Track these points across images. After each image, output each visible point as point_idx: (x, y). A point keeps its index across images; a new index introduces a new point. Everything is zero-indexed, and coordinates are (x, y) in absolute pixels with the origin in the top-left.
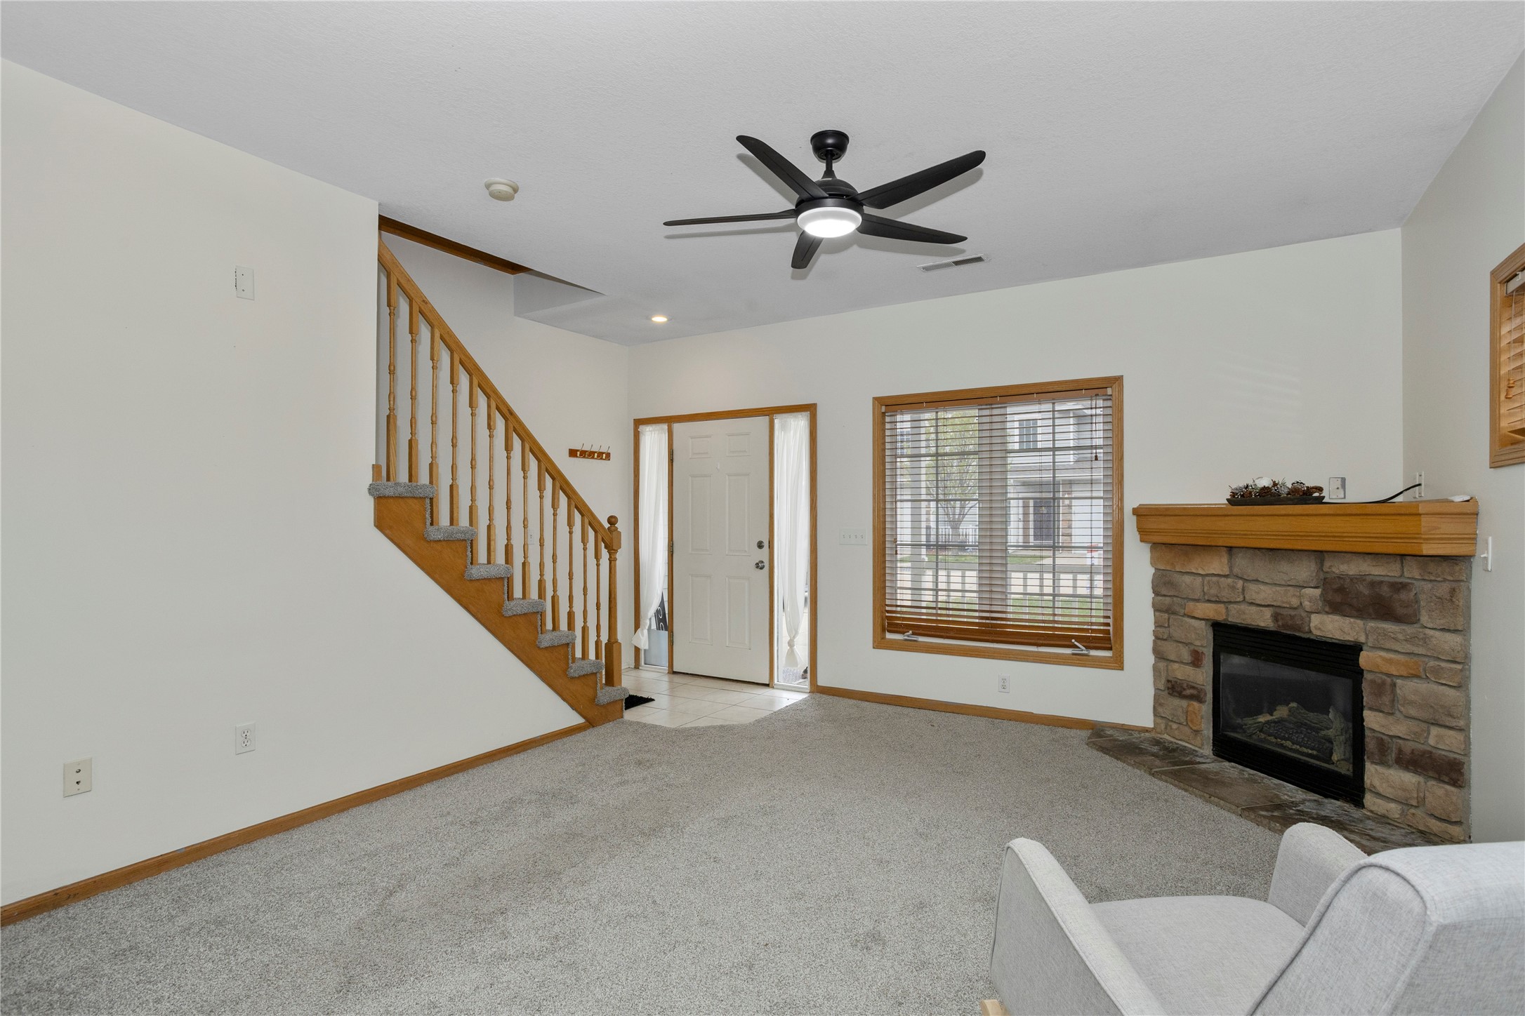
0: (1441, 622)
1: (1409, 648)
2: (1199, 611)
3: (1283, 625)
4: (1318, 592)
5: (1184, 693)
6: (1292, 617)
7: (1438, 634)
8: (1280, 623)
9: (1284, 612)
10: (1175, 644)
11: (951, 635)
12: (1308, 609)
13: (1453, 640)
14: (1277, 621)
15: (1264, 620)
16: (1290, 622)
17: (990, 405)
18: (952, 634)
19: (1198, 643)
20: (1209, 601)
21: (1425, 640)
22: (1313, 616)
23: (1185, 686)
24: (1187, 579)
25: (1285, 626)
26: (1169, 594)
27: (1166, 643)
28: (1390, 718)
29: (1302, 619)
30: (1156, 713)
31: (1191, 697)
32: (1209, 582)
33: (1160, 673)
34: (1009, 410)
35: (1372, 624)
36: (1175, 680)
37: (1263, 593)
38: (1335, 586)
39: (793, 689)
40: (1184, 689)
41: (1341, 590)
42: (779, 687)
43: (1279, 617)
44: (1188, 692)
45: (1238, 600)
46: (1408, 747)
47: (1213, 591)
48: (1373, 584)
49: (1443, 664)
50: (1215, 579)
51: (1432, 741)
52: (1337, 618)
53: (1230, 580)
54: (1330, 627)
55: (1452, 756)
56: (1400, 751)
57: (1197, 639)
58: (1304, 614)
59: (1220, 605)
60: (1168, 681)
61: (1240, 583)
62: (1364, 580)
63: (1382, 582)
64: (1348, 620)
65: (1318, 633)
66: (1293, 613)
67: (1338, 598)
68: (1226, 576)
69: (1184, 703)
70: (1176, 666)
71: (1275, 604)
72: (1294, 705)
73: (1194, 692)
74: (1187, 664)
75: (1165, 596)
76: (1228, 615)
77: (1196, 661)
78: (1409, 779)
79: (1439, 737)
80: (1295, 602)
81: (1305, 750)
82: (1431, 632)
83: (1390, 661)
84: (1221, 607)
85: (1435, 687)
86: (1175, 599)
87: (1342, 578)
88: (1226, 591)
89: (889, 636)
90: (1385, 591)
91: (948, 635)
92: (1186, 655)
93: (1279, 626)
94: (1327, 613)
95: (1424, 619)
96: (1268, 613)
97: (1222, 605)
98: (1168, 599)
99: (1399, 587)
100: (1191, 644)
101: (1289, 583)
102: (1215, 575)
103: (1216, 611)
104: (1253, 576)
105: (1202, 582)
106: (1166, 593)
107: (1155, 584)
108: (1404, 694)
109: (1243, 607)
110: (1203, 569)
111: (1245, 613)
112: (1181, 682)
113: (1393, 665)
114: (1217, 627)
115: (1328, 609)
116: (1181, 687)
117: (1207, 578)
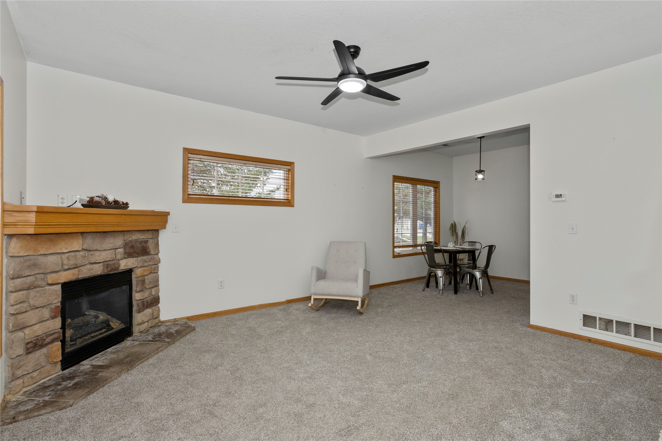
0: (155, 252)
1: (148, 264)
2: (58, 279)
4: (123, 250)
5: (45, 342)
6: (114, 264)
8: (109, 269)
9: (109, 263)
10: (37, 311)
12: (119, 258)
15: (99, 270)
16: (112, 267)
19: (54, 302)
20: (66, 270)
22: (121, 261)
23: (45, 337)
24: (49, 259)
26: (32, 274)
27: (27, 314)
28: (143, 292)
29: (117, 264)
31: (53, 341)
32: (68, 257)
33: (19, 341)
35: (139, 259)
36: (35, 338)
37: (102, 256)
38: (130, 246)
40: (45, 340)
41: (132, 247)
44: (48, 340)
45: (86, 263)
46: (149, 299)
47: (71, 262)
48: (141, 242)
49: (155, 266)
50: (72, 254)
51: (153, 293)
52: (129, 259)
53: (82, 253)
55: (157, 295)
57: (51, 300)
58: (117, 262)
59: (75, 270)
60: (27, 344)
61: (87, 253)
65: (126, 268)
66: (114, 262)
67: (132, 251)
68: (80, 251)
69: (44, 350)
71: (105, 260)
73: (55, 336)
74: (47, 320)
76: (79, 274)
77: (55, 314)
79: (155, 291)
80: (114, 256)
83: (144, 271)
85: (153, 275)
86: (36, 276)
87: (132, 242)
88: (80, 260)
90: (143, 244)
92: (47, 314)
93: (108, 271)
95: (152, 252)
96: (102, 266)
98: (29, 278)
99: (146, 242)
100: (51, 305)
101: (111, 248)
102: (73, 251)
103: (74, 274)
104: (95, 248)
105: (62, 259)
106: (29, 274)
107: (18, 269)
108: (148, 281)
109: (89, 266)
110: (66, 248)
111: (92, 269)
112: (41, 336)
113: (145, 271)
114: (65, 286)
115: (126, 257)
116: (42, 340)
117: (66, 255)
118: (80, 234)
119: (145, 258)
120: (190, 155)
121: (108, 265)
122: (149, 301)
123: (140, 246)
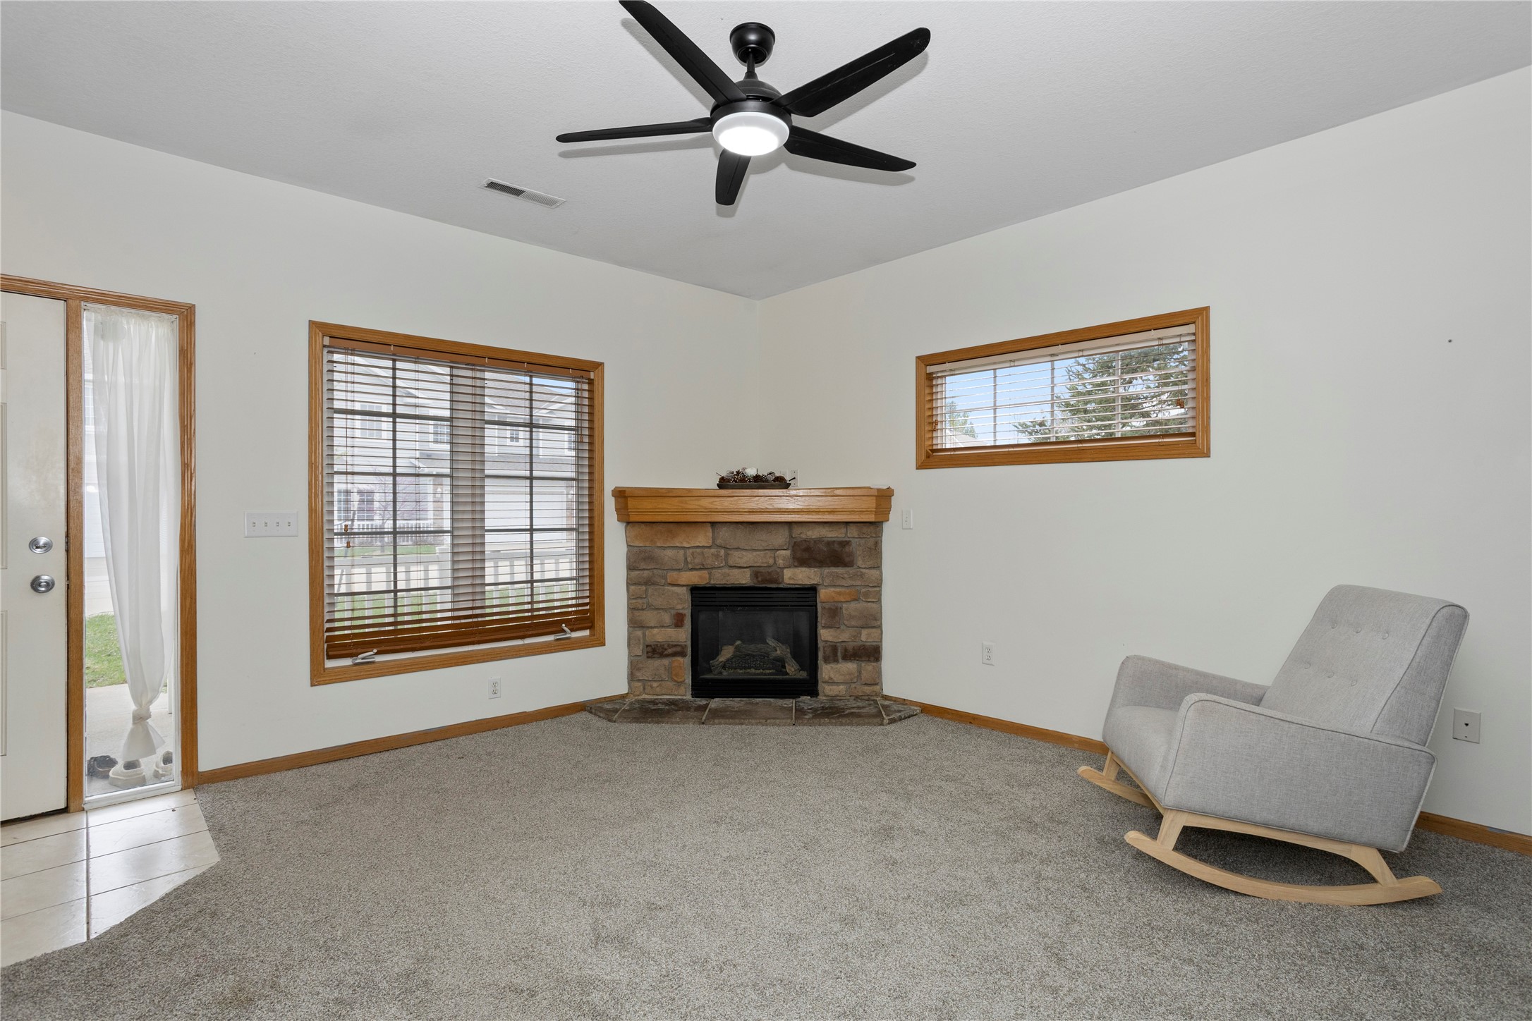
0: (869, 564)
1: (850, 582)
2: (683, 579)
3: (762, 581)
4: (788, 553)
5: (666, 652)
6: (769, 573)
7: (867, 571)
8: (760, 579)
9: (761, 570)
10: (655, 612)
11: (426, 645)
12: (781, 566)
13: (874, 572)
14: (757, 578)
15: (744, 578)
16: (768, 578)
17: (472, 366)
18: (428, 644)
19: (679, 607)
20: (692, 569)
21: (862, 575)
22: (785, 571)
23: (666, 646)
24: (669, 553)
25: (764, 581)
26: (649, 568)
27: (645, 612)
28: (838, 630)
29: (778, 573)
30: (632, 677)
31: (675, 654)
32: (693, 554)
33: (639, 640)
34: (488, 375)
35: (826, 571)
36: (655, 643)
37: (747, 558)
38: (802, 547)
39: (139, 796)
40: (666, 649)
41: (807, 550)
42: (95, 805)
43: (759, 575)
44: (670, 651)
45: (722, 565)
46: (851, 646)
47: (696, 561)
48: (829, 544)
49: (870, 589)
50: (698, 550)
51: (863, 638)
52: (804, 569)
53: (713, 550)
54: (800, 576)
55: (874, 644)
56: (846, 650)
57: (678, 604)
58: (779, 570)
59: (703, 572)
60: (647, 646)
61: (722, 552)
62: (823, 541)
63: (834, 541)
64: (813, 570)
65: (792, 582)
66: (769, 570)
67: (806, 555)
68: (709, 547)
69: (666, 661)
70: (656, 631)
71: (755, 565)
72: (738, 642)
73: (678, 649)
74: (668, 627)
75: (644, 569)
76: (710, 579)
77: (678, 621)
78: (851, 666)
79: (869, 635)
80: (771, 561)
81: (768, 671)
82: (864, 571)
83: (839, 593)
84: (705, 573)
85: (865, 604)
86: (655, 571)
87: (807, 541)
88: (710, 559)
89: (330, 664)
90: (836, 547)
91: (423, 645)
92: (667, 619)
93: (759, 582)
94: (796, 567)
95: (860, 562)
96: (748, 573)
97: (706, 572)
98: (646, 572)
99: (844, 544)
100: (673, 608)
101: (766, 548)
102: (698, 547)
103: (700, 577)
104: (735, 545)
105: (685, 554)
106: (644, 567)
107: (632, 560)
108: (847, 613)
109: (726, 570)
110: (689, 543)
111: (729, 575)
112: (662, 643)
113: (840, 595)
114: (695, 590)
115: (796, 564)
116: (663, 648)
117: (691, 551)
118: (709, 525)
119: (840, 570)
120: (931, 369)
121: (758, 572)
122: (850, 648)
123: (825, 549)
